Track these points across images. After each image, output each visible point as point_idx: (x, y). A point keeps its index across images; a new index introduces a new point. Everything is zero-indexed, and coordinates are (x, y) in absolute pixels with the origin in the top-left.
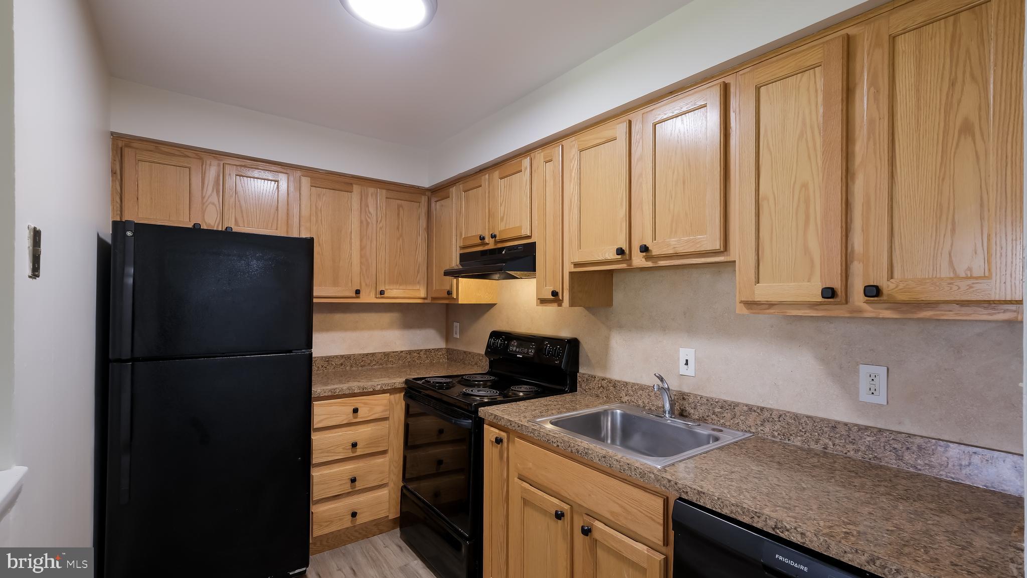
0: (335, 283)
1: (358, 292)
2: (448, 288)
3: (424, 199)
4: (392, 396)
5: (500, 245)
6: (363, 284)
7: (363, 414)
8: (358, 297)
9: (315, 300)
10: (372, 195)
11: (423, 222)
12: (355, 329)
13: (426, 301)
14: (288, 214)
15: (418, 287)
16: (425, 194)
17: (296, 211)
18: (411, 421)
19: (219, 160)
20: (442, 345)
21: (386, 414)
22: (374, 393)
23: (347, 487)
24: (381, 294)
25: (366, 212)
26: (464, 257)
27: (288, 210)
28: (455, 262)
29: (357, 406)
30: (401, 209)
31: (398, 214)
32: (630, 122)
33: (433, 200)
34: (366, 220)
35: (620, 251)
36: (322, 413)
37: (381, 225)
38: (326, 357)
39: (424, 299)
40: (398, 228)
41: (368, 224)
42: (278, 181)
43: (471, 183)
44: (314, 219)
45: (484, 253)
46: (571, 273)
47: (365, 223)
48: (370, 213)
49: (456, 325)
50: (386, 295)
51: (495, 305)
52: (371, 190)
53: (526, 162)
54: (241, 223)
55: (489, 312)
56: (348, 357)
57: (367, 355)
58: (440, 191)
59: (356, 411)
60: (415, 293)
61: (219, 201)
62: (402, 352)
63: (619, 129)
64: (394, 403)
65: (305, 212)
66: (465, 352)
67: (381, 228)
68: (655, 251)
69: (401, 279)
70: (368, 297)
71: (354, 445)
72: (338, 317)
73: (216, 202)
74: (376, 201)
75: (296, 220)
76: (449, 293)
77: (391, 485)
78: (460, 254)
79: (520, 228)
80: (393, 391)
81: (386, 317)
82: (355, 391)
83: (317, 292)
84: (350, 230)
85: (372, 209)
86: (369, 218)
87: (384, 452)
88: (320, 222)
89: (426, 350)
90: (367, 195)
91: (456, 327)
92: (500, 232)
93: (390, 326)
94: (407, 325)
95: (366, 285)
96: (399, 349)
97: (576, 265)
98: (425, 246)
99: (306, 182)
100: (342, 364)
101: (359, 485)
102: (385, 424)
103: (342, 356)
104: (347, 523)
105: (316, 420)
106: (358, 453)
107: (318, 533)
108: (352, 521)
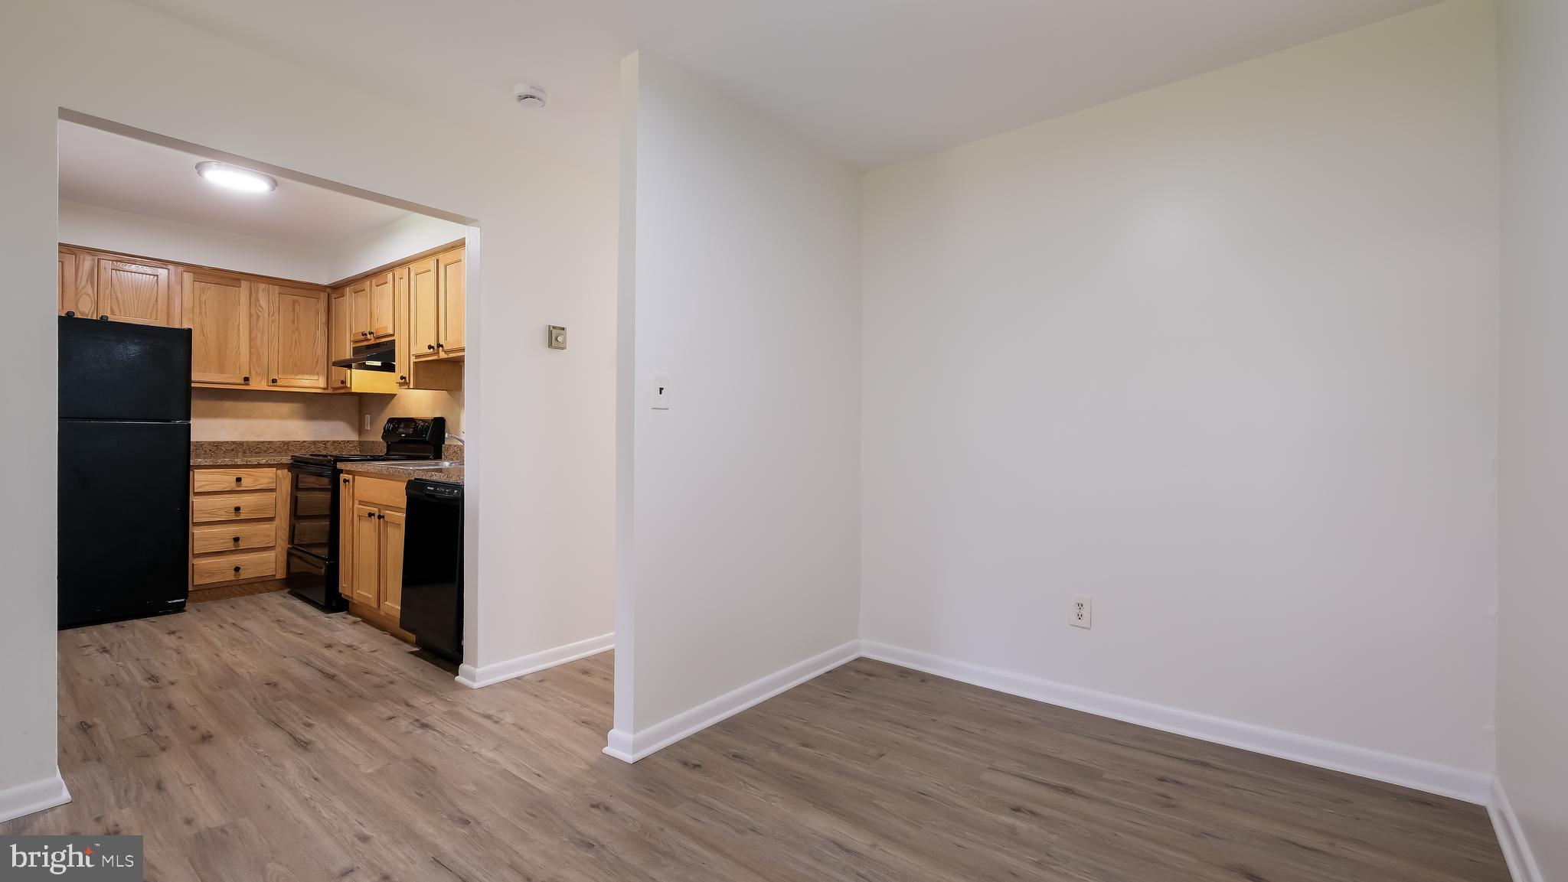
0: (222, 369)
1: (246, 379)
2: (343, 379)
3: (323, 296)
4: (279, 472)
5: (378, 341)
6: (253, 372)
7: (247, 483)
8: (248, 384)
9: (194, 385)
10: (263, 290)
11: (322, 318)
12: (249, 417)
13: (326, 392)
14: (168, 305)
15: (316, 377)
16: (324, 291)
17: (177, 303)
18: (301, 495)
19: (93, 255)
20: (354, 437)
21: (273, 486)
22: (259, 466)
23: (231, 546)
24: (273, 382)
25: (256, 305)
26: (356, 350)
27: (168, 302)
28: (348, 355)
29: (241, 476)
30: (296, 304)
31: (294, 309)
32: (438, 260)
33: (333, 296)
34: (257, 312)
35: (430, 347)
36: (201, 479)
37: (273, 318)
38: (214, 442)
39: (324, 389)
40: (293, 322)
41: (258, 317)
42: (157, 276)
43: (358, 286)
44: (197, 310)
45: (368, 347)
46: (413, 364)
47: (255, 316)
48: (261, 307)
49: (368, 417)
50: (279, 383)
51: (395, 395)
52: (262, 286)
53: (390, 275)
54: (117, 312)
55: (391, 404)
56: (241, 444)
57: (263, 442)
58: (338, 288)
59: (239, 480)
60: (313, 382)
61: (93, 292)
62: (304, 442)
63: (431, 263)
64: (281, 477)
65: (188, 304)
66: (373, 442)
67: (273, 322)
68: (446, 347)
69: (300, 370)
70: (259, 384)
71: (237, 509)
72: (228, 404)
73: (90, 292)
74: (265, 297)
75: (177, 311)
76: (343, 382)
77: (279, 549)
78: (354, 348)
79: (386, 328)
80: (279, 466)
81: (286, 408)
82: (238, 463)
83: (194, 377)
84: (237, 323)
85: (263, 303)
86: (260, 311)
87: (271, 519)
89: (334, 442)
90: (258, 291)
91: (368, 419)
92: (376, 329)
93: (291, 416)
94: (310, 416)
95: (257, 373)
96: (301, 439)
97: (417, 357)
98: (324, 340)
99: (188, 277)
100: (233, 450)
101: (242, 545)
102: (273, 495)
103: (234, 443)
104: (230, 576)
105: (196, 484)
106: (242, 517)
107: (198, 581)
108: (235, 575)
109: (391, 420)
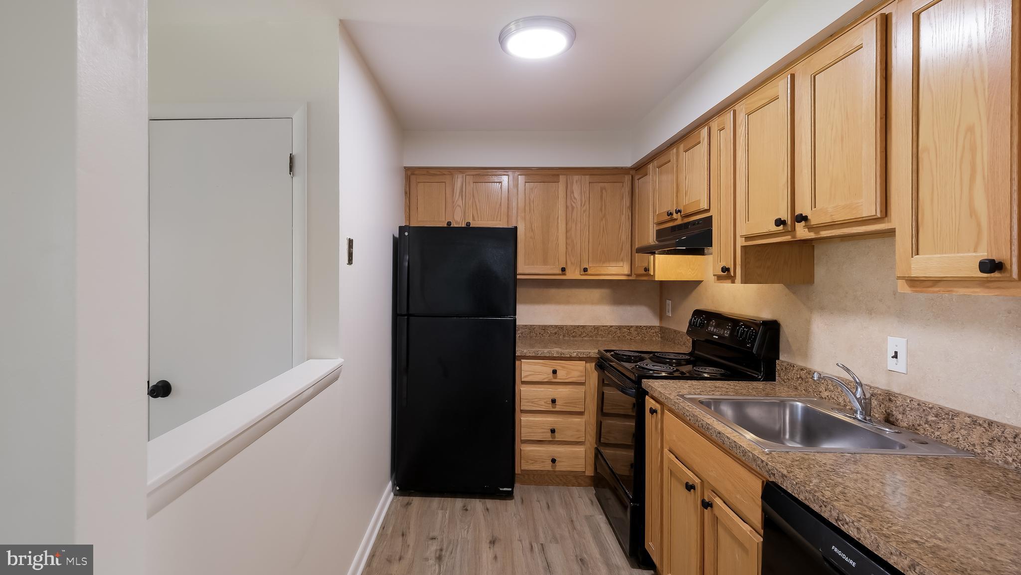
0: (545, 262)
1: (563, 270)
2: (646, 265)
3: (627, 178)
4: (588, 365)
6: (569, 263)
7: (562, 375)
8: (565, 274)
9: (518, 277)
10: (576, 182)
11: (626, 201)
12: (567, 302)
13: (630, 278)
14: (508, 207)
15: (621, 264)
16: (628, 174)
17: (514, 204)
19: (463, 173)
20: (655, 322)
21: (582, 379)
22: (571, 359)
23: (548, 436)
24: (584, 271)
25: (571, 199)
26: (660, 234)
27: (508, 204)
28: (651, 239)
29: (557, 368)
30: (604, 191)
31: (602, 196)
32: (793, 76)
33: (637, 177)
34: (572, 205)
35: (779, 222)
36: (527, 369)
37: (584, 208)
38: (542, 326)
39: (628, 275)
40: (601, 210)
41: (573, 208)
42: (501, 182)
43: (663, 159)
44: (527, 209)
45: (673, 229)
46: (744, 248)
47: (570, 208)
48: (575, 198)
49: (669, 302)
50: (589, 272)
51: (701, 282)
52: (576, 178)
54: (476, 218)
55: (696, 290)
56: (561, 328)
57: (578, 327)
58: (640, 168)
59: (555, 372)
60: (618, 270)
61: (463, 203)
62: (611, 326)
63: (777, 86)
64: (590, 370)
65: (521, 204)
66: (675, 331)
67: (584, 211)
68: (814, 220)
69: (606, 257)
70: (573, 274)
71: (554, 401)
72: (553, 291)
73: (461, 204)
74: (579, 188)
75: (514, 211)
76: (647, 270)
77: (588, 444)
78: (657, 230)
79: (698, 202)
80: (587, 359)
81: (596, 293)
82: (554, 355)
83: (520, 269)
84: (557, 216)
85: (577, 195)
86: (575, 203)
87: (581, 414)
88: (532, 211)
89: (637, 327)
90: (573, 183)
91: (669, 305)
92: (684, 206)
93: (600, 302)
94: (617, 301)
95: (572, 263)
96: (608, 324)
97: (748, 238)
98: (628, 224)
99: (521, 179)
100: (556, 333)
101: (558, 437)
102: (582, 389)
103: (556, 326)
104: (548, 466)
105: (523, 374)
106: (558, 409)
107: (525, 467)
108: (552, 466)
109: (698, 313)
